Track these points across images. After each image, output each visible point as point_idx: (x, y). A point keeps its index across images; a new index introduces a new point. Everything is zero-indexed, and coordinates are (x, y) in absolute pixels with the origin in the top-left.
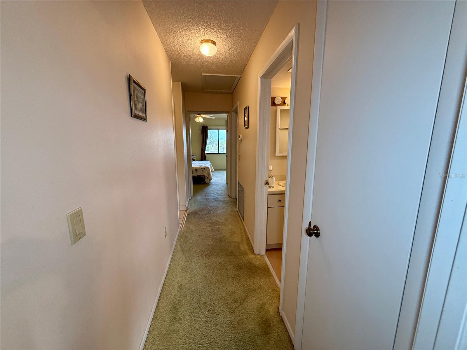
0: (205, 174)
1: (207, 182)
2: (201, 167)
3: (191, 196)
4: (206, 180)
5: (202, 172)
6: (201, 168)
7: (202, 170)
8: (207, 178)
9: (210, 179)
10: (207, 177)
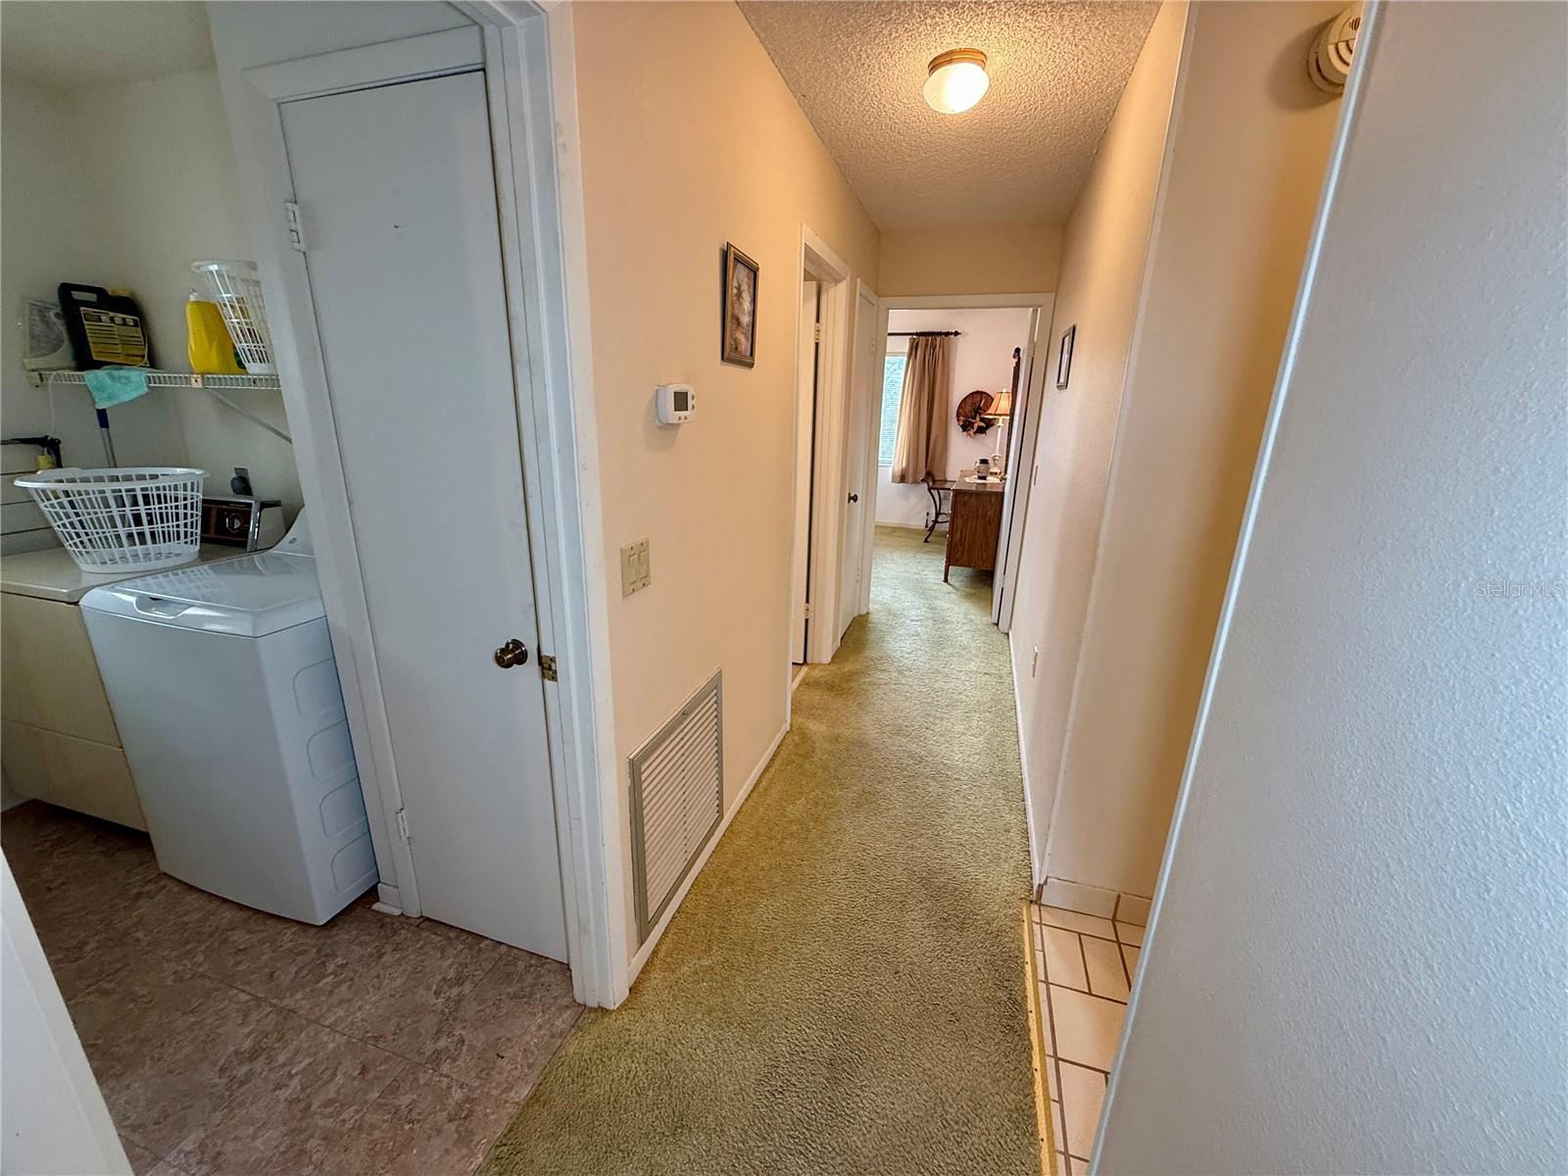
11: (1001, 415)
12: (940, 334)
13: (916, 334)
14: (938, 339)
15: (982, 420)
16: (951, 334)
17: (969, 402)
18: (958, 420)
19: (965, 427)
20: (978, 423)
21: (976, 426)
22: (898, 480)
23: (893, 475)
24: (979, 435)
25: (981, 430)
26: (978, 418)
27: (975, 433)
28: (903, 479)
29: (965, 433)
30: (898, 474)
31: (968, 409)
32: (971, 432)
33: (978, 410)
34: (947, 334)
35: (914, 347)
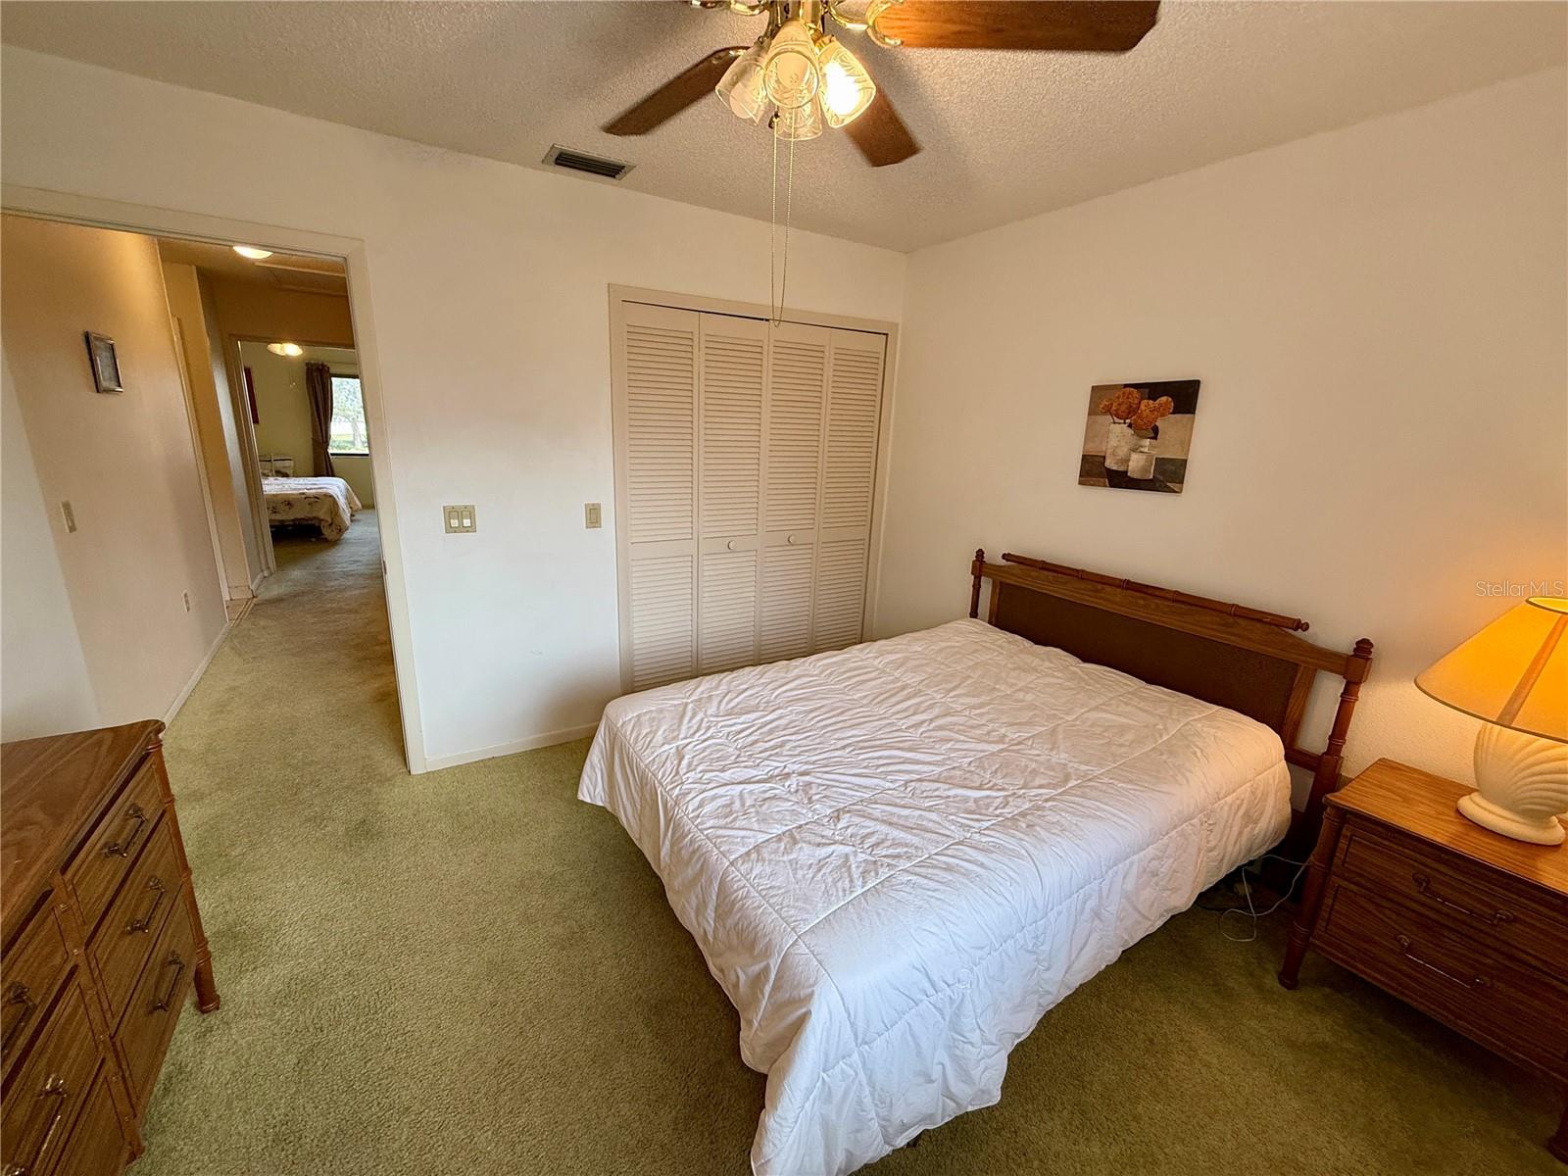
0: (322, 515)
1: (329, 538)
2: (303, 494)
3: (268, 568)
4: (327, 532)
5: (308, 507)
6: (304, 496)
7: (310, 504)
8: (331, 525)
9: (340, 530)
10: (327, 521)
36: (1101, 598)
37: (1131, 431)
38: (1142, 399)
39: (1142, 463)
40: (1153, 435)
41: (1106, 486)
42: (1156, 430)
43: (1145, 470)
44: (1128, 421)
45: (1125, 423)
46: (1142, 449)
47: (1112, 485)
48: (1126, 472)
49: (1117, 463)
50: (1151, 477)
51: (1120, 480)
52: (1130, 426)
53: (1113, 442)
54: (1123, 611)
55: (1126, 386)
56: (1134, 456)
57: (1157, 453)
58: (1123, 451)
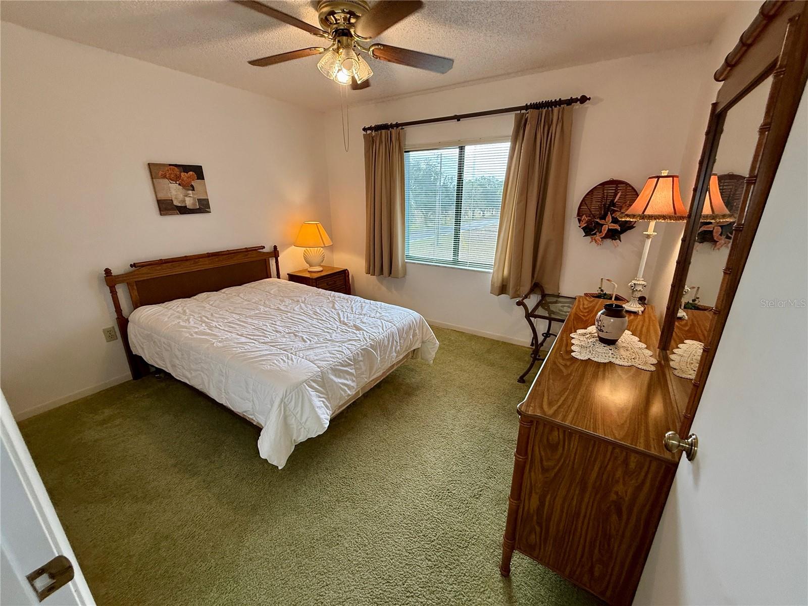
11: (651, 217)
12: (560, 103)
13: (526, 107)
14: (556, 110)
15: (615, 221)
16: (576, 100)
17: (598, 195)
18: (580, 221)
19: (589, 230)
20: (608, 225)
21: (605, 229)
22: (497, 292)
23: (492, 285)
24: (608, 242)
25: (613, 235)
26: (609, 218)
27: (606, 237)
28: (503, 289)
29: (589, 238)
30: (498, 283)
31: (595, 206)
32: (598, 237)
33: (609, 207)
34: (570, 102)
35: (521, 125)
36: (200, 265)
37: (181, 187)
38: (181, 172)
39: (192, 202)
40: (192, 189)
41: (178, 214)
42: (192, 186)
43: (194, 204)
44: (177, 182)
45: (176, 183)
46: (190, 195)
47: (181, 213)
48: (186, 207)
49: (179, 203)
50: (198, 207)
51: (183, 210)
52: (179, 184)
53: (174, 193)
54: (211, 266)
55: (170, 165)
56: (187, 199)
57: (197, 197)
58: (181, 196)
